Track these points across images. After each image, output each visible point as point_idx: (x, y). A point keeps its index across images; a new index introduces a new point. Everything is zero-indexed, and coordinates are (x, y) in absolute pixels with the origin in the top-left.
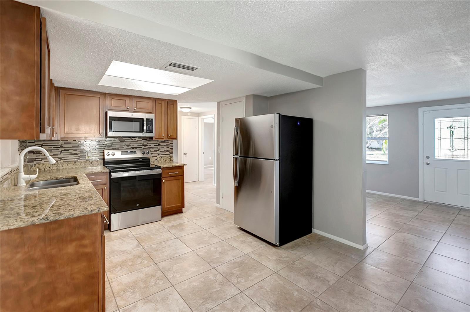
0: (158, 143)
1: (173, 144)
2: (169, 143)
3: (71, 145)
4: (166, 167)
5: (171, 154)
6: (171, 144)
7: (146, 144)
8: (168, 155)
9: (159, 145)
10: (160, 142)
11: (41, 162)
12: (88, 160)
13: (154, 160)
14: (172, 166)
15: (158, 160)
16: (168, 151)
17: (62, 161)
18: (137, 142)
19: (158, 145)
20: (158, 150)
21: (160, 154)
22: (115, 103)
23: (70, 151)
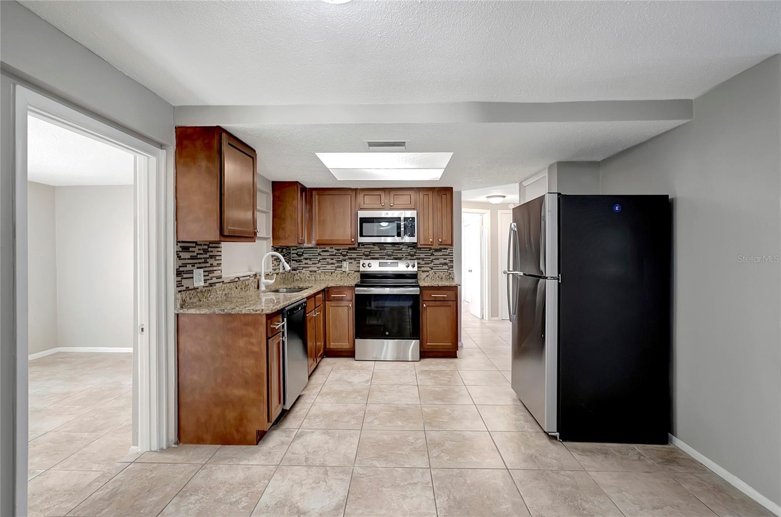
0: (431, 252)
1: (454, 254)
2: (447, 253)
3: (328, 254)
4: (428, 287)
5: (450, 269)
6: (450, 254)
7: (414, 253)
8: (447, 270)
9: (432, 255)
10: (434, 251)
11: (303, 271)
12: (345, 272)
13: (425, 276)
14: (437, 286)
15: (430, 277)
16: (445, 264)
17: (320, 271)
18: (401, 250)
19: (430, 254)
20: (430, 262)
21: (433, 268)
22: (368, 200)
23: (327, 260)
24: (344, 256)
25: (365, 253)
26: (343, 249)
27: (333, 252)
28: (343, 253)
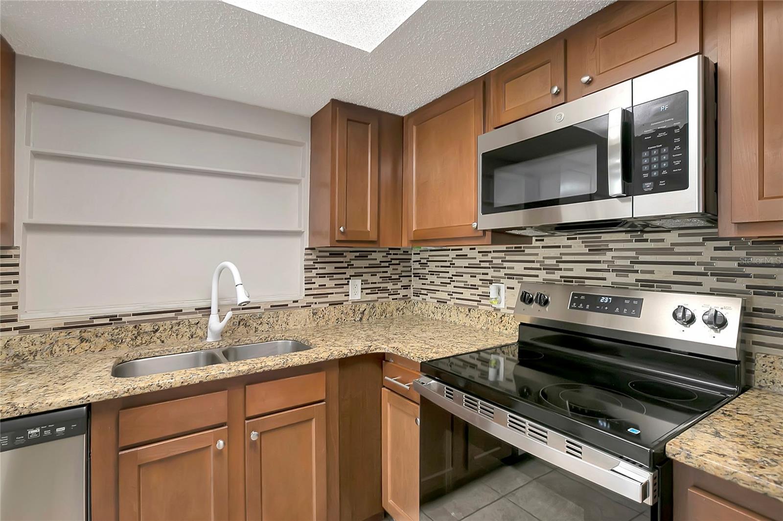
3: (467, 262)
11: (427, 299)
23: (465, 278)
24: (497, 268)
25: (547, 262)
26: (494, 252)
27: (475, 258)
28: (495, 261)
